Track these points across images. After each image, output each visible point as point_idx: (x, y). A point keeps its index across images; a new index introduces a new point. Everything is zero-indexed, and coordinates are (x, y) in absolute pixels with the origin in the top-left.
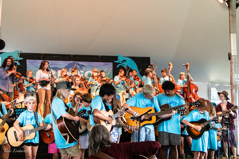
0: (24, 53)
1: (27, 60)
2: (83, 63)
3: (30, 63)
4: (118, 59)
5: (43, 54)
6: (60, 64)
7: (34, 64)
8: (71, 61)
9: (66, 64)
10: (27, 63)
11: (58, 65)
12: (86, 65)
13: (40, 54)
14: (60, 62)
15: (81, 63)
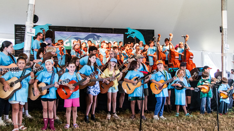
0: (53, 26)
1: (55, 32)
2: (100, 34)
3: (58, 34)
4: (128, 30)
5: (68, 27)
6: (82, 35)
7: (61, 35)
8: (90, 32)
9: (86, 35)
10: (55, 34)
11: (79, 35)
12: (102, 36)
13: (65, 27)
14: (82, 33)
15: (98, 34)
